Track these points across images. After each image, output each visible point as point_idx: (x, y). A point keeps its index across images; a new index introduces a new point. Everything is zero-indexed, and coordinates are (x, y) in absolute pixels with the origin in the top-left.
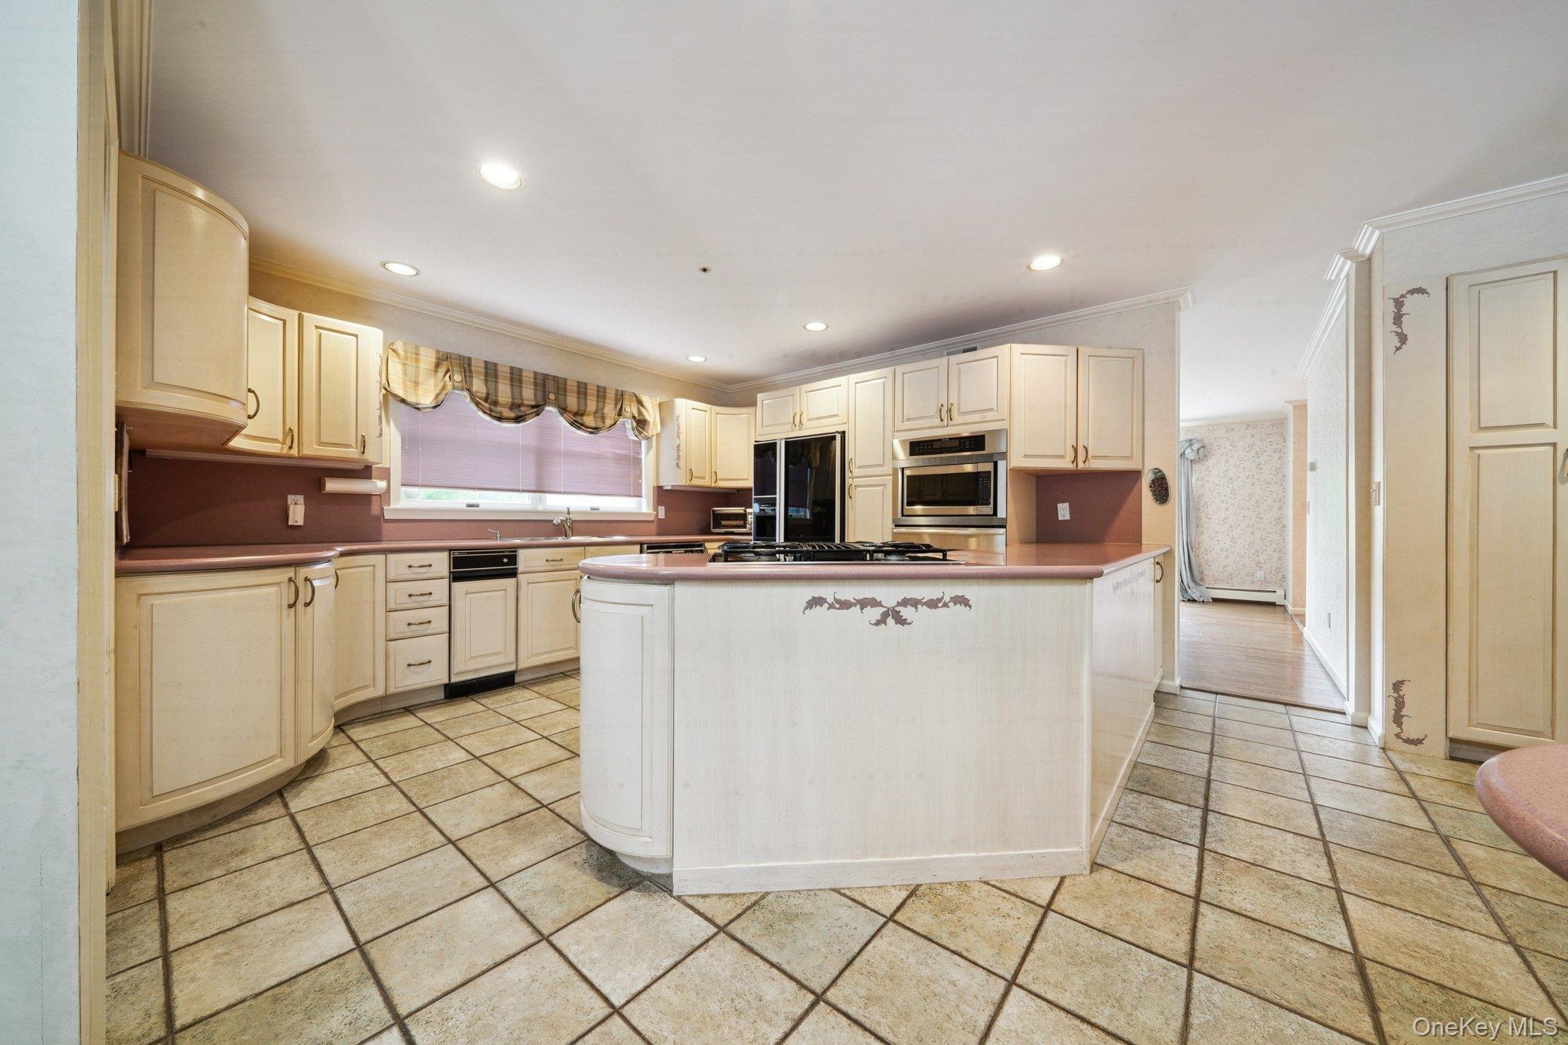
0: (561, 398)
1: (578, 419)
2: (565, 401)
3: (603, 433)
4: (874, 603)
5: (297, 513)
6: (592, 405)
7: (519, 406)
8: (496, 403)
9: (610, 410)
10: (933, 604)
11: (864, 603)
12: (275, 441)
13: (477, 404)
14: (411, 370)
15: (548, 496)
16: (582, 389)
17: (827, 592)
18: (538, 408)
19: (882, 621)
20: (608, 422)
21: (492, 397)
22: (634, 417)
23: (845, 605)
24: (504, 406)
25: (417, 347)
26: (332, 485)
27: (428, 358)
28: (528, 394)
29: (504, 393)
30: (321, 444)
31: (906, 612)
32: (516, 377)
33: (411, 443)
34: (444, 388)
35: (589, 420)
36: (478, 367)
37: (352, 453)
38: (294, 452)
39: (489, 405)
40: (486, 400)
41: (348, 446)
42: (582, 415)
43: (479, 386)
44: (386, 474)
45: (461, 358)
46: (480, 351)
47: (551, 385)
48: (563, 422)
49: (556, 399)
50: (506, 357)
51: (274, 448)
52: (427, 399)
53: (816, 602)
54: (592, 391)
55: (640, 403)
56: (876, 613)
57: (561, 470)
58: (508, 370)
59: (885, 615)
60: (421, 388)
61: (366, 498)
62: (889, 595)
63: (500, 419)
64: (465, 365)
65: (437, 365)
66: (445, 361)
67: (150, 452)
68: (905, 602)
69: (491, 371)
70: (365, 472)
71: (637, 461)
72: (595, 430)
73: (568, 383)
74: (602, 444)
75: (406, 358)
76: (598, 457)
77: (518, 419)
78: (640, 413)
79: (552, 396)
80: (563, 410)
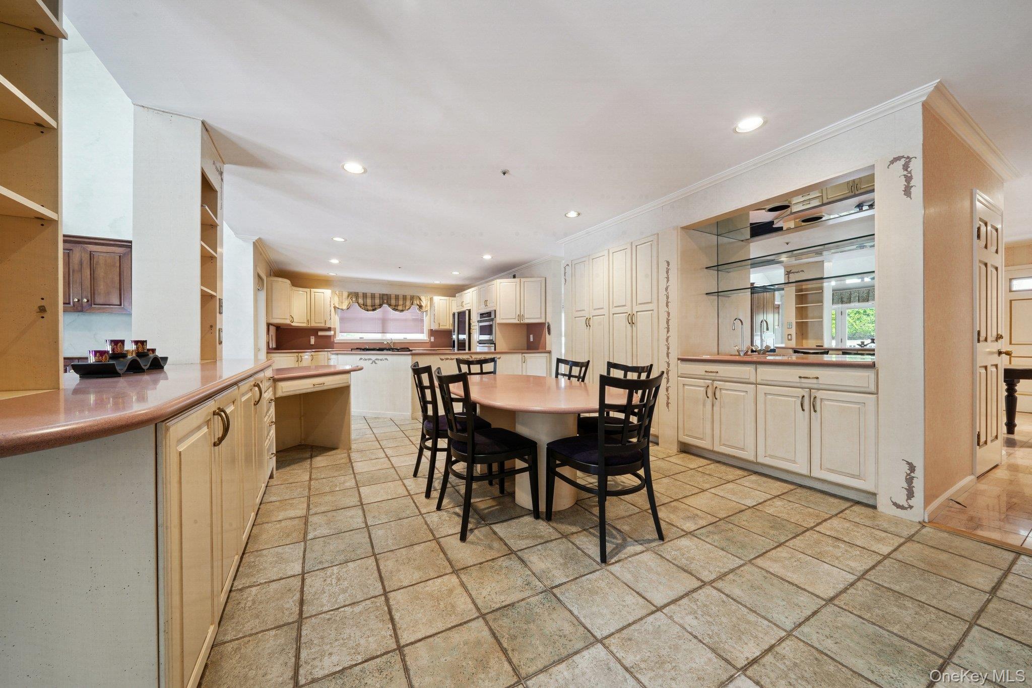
0: (389, 301)
1: (396, 308)
2: (391, 302)
3: (405, 312)
4: (371, 359)
5: (313, 341)
6: (401, 302)
7: (375, 305)
8: (366, 306)
9: (408, 303)
10: (381, 360)
11: (369, 359)
12: (305, 323)
13: (360, 307)
14: (341, 299)
15: (387, 334)
16: (397, 297)
17: (363, 357)
18: (380, 306)
19: (372, 363)
20: (407, 307)
21: (365, 304)
22: (418, 305)
23: (366, 360)
24: (369, 306)
25: (342, 292)
26: (320, 333)
27: (345, 294)
28: (377, 302)
29: (369, 302)
30: (316, 323)
31: (376, 361)
32: (373, 296)
33: (342, 320)
34: (350, 303)
35: (400, 308)
36: (361, 295)
37: (323, 325)
38: (309, 326)
39: (364, 307)
40: (363, 305)
41: (321, 323)
42: (398, 306)
43: (361, 301)
44: (335, 330)
45: (355, 293)
46: (361, 290)
47: (385, 297)
48: (390, 309)
49: (387, 302)
50: (369, 290)
51: (304, 325)
52: (345, 307)
53: (361, 359)
54: (401, 297)
55: (420, 299)
56: (371, 361)
57: (391, 325)
58: (370, 294)
59: (373, 362)
60: (344, 304)
61: (330, 337)
62: (374, 358)
63: (368, 310)
64: (356, 295)
65: (348, 296)
66: (350, 295)
67: (281, 327)
68: (376, 359)
69: (365, 296)
70: (329, 329)
71: (422, 320)
72: (402, 311)
73: (392, 296)
74: (406, 315)
75: (339, 295)
76: (406, 320)
77: (374, 310)
78: (420, 303)
79: (385, 301)
80: (390, 305)
